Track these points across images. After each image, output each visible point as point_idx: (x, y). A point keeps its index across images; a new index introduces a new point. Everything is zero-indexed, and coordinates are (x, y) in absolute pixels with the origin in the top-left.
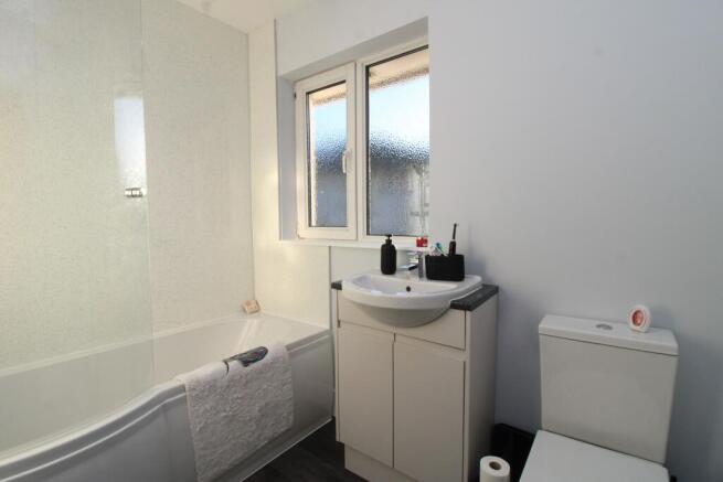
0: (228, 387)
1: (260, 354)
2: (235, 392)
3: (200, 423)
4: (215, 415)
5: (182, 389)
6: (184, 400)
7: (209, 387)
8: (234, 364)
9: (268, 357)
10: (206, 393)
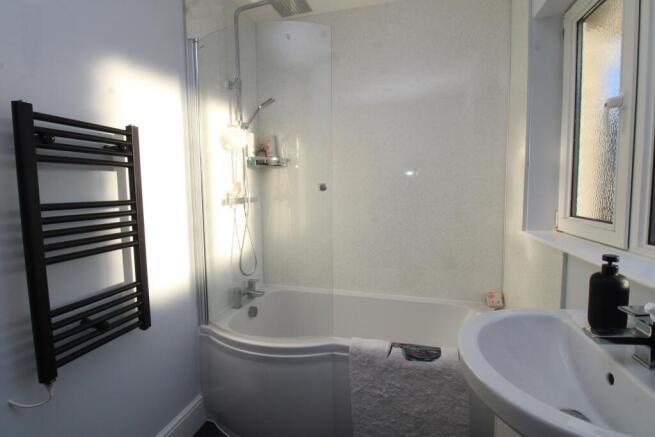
0: (385, 370)
1: (432, 354)
2: (393, 379)
3: (358, 386)
4: (371, 387)
5: (345, 349)
6: (346, 359)
7: (367, 360)
8: (397, 351)
9: (436, 363)
10: (365, 364)
